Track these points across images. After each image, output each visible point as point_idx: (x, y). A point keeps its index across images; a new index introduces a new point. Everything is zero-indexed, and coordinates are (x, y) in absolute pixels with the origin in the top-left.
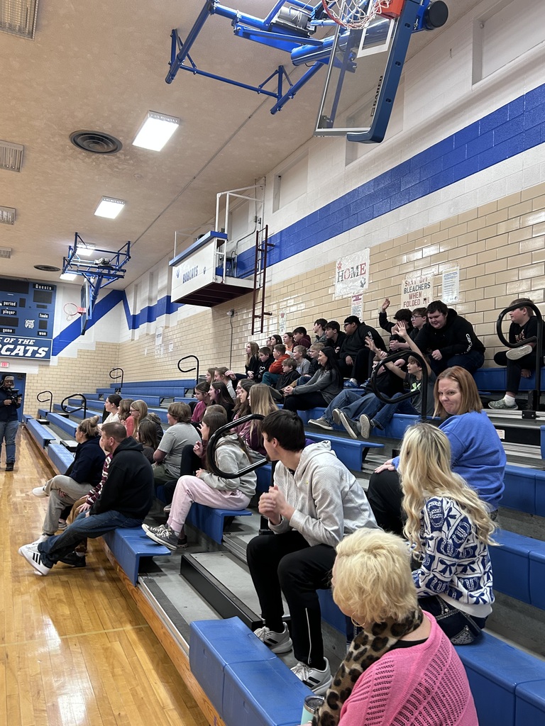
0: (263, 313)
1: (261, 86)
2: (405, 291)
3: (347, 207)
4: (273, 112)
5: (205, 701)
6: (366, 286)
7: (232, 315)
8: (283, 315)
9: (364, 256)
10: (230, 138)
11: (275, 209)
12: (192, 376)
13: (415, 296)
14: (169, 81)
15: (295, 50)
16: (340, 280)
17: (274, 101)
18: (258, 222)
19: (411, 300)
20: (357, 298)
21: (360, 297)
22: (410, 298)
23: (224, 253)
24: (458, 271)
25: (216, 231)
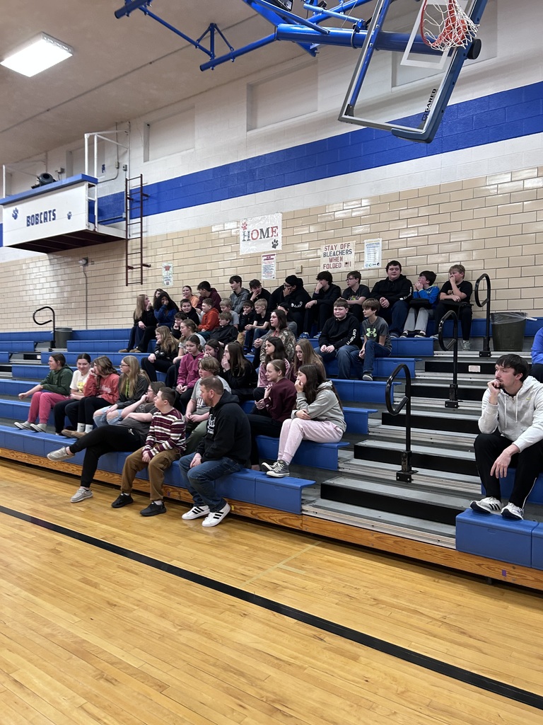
0: (143, 265)
1: (199, 40)
2: (325, 255)
3: (252, 172)
4: (203, 68)
5: (479, 565)
6: (279, 248)
7: (86, 264)
8: (167, 268)
9: (276, 220)
10: (116, 79)
11: (146, 159)
12: (49, 328)
13: (336, 260)
14: (119, 14)
15: (283, 26)
16: (246, 238)
17: (207, 59)
18: (121, 169)
19: (332, 263)
20: (269, 258)
21: (272, 257)
22: (331, 261)
23: (95, 199)
24: (381, 242)
25: (86, 174)
